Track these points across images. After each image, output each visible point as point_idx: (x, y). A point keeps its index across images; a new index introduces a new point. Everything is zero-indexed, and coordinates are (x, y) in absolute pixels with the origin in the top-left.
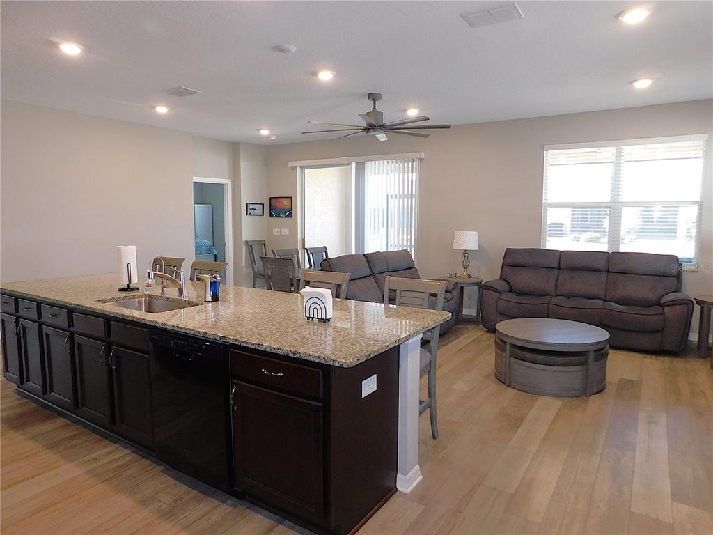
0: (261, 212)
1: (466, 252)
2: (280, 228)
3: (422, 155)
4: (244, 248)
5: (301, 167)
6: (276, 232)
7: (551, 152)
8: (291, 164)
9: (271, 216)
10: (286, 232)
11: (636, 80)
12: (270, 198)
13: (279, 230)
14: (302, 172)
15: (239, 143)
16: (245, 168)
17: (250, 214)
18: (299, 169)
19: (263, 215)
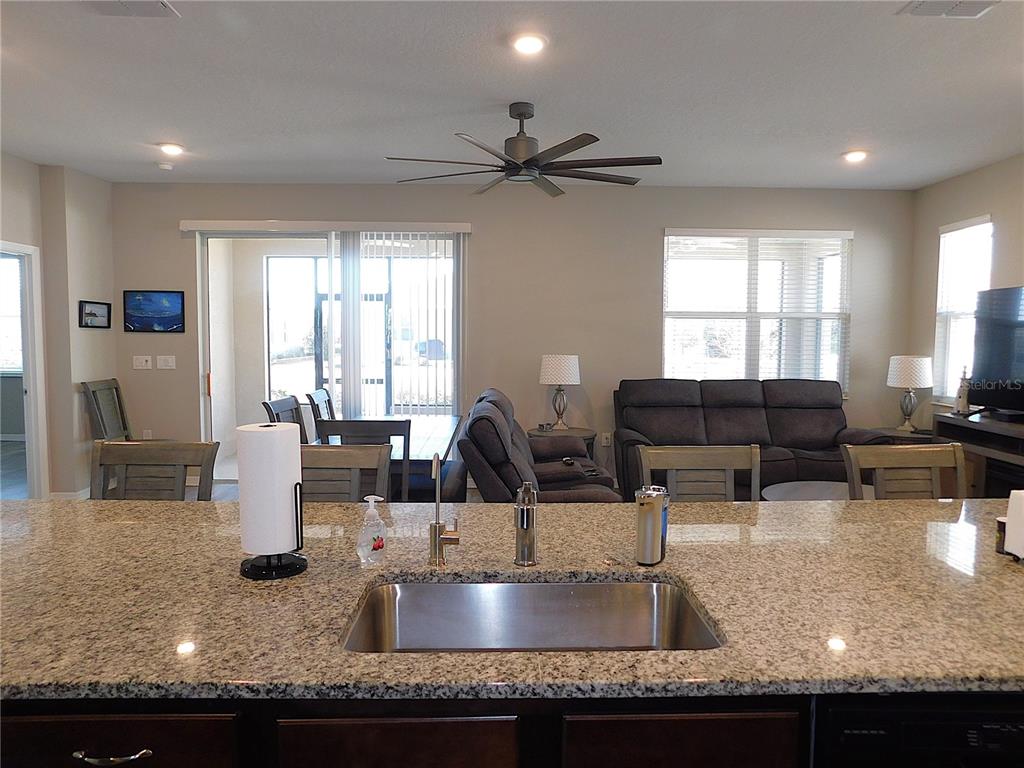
0: (103, 321)
1: (560, 389)
2: (152, 354)
3: (466, 227)
4: (76, 400)
5: (202, 234)
6: (141, 362)
7: (672, 239)
8: (186, 225)
9: (127, 329)
10: (168, 362)
11: (849, 152)
12: (125, 292)
13: (149, 358)
14: (202, 244)
15: (62, 168)
16: (76, 226)
17: (87, 326)
18: (198, 236)
19: (109, 327)
